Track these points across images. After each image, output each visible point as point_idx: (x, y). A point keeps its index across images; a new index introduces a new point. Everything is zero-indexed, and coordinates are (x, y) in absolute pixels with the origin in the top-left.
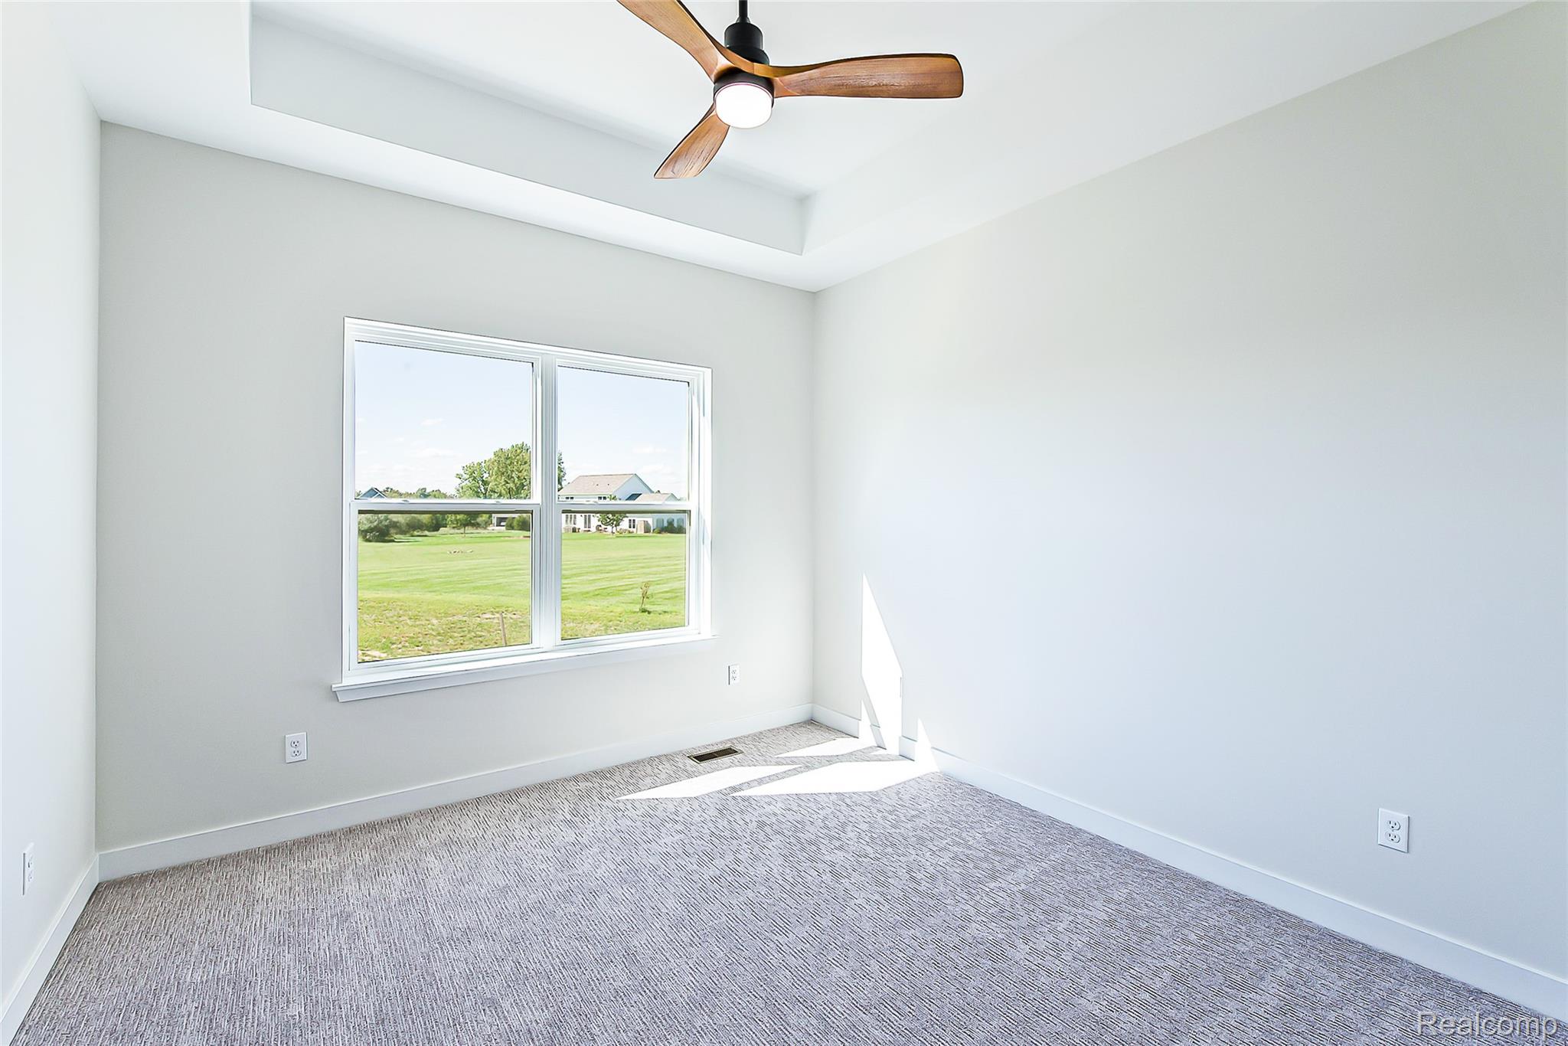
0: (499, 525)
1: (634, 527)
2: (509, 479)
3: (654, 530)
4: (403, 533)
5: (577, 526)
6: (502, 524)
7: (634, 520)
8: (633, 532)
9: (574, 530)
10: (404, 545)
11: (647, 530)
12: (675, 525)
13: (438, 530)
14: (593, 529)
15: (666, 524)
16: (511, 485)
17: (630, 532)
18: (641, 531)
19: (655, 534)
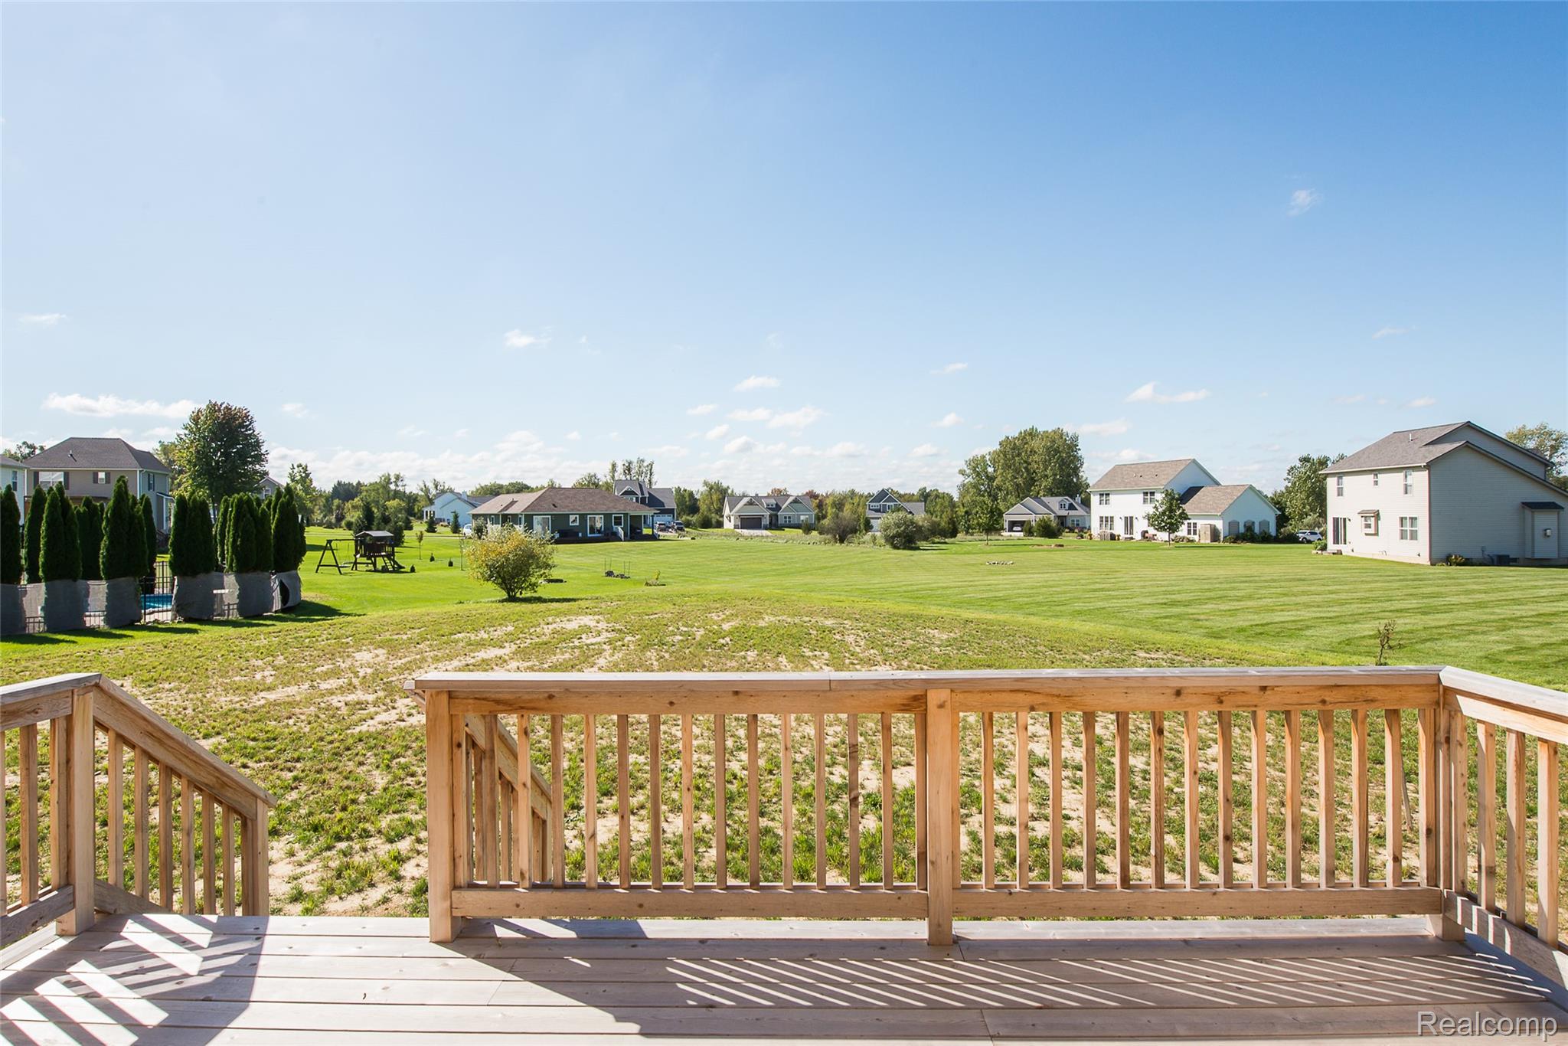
0: (1011, 530)
1: (1195, 533)
2: (1018, 473)
3: (1225, 537)
4: (926, 539)
5: (1116, 532)
6: (1015, 529)
7: (1195, 524)
8: (1192, 541)
9: (1113, 537)
10: (933, 554)
11: (1215, 535)
12: (1257, 530)
13: (955, 536)
14: (1137, 536)
15: (1242, 529)
16: (1020, 481)
17: (1189, 541)
18: (1206, 539)
19: (1227, 544)
